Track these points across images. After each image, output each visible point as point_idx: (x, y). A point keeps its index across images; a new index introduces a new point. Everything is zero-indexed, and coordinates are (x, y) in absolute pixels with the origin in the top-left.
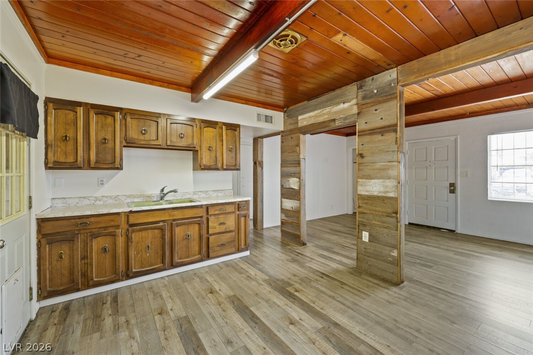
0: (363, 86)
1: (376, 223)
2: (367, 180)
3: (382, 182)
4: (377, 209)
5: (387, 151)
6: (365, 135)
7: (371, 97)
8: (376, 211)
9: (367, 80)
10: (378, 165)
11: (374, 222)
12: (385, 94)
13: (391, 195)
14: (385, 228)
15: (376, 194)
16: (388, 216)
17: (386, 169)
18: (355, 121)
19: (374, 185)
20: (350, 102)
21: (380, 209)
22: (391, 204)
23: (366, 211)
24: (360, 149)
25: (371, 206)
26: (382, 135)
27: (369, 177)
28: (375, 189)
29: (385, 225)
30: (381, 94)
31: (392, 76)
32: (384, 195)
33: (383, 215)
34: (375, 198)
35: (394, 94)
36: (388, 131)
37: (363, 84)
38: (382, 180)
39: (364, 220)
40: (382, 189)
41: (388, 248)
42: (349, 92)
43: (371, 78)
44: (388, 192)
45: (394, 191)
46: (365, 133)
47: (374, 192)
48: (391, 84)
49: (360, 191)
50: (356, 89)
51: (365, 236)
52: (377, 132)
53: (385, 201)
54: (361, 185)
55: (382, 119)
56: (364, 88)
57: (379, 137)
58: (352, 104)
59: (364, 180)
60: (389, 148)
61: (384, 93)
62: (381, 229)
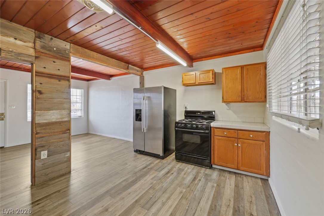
0: (42, 38)
1: (54, 141)
2: (46, 112)
3: (59, 112)
4: (55, 131)
5: (63, 92)
6: (44, 76)
7: (49, 51)
8: (54, 132)
9: (46, 35)
10: (55, 101)
11: (52, 141)
12: (61, 55)
13: (66, 119)
14: (61, 142)
15: (54, 120)
16: (64, 133)
17: (62, 103)
18: (33, 62)
19: (52, 114)
20: (25, 42)
21: (57, 130)
22: (65, 125)
23: (43, 136)
24: (37, 86)
25: (50, 130)
26: (59, 81)
27: (49, 109)
28: (53, 117)
29: (61, 140)
30: (59, 53)
31: (67, 46)
32: (60, 120)
33: (60, 134)
34: (53, 123)
35: (68, 58)
36: (64, 79)
37: (41, 36)
38: (59, 111)
39: (42, 143)
40: (59, 117)
41: (63, 154)
42: (24, 33)
43: (51, 37)
44: (63, 118)
45: (68, 117)
46: (43, 75)
47: (53, 119)
48: (66, 51)
49: (38, 120)
50: (34, 36)
51: (44, 154)
52: (55, 78)
53: (61, 124)
54: (39, 116)
55: (59, 70)
56: (42, 40)
57: (56, 81)
58: (28, 46)
59: (42, 111)
60: (64, 90)
61: (61, 53)
62: (58, 144)
